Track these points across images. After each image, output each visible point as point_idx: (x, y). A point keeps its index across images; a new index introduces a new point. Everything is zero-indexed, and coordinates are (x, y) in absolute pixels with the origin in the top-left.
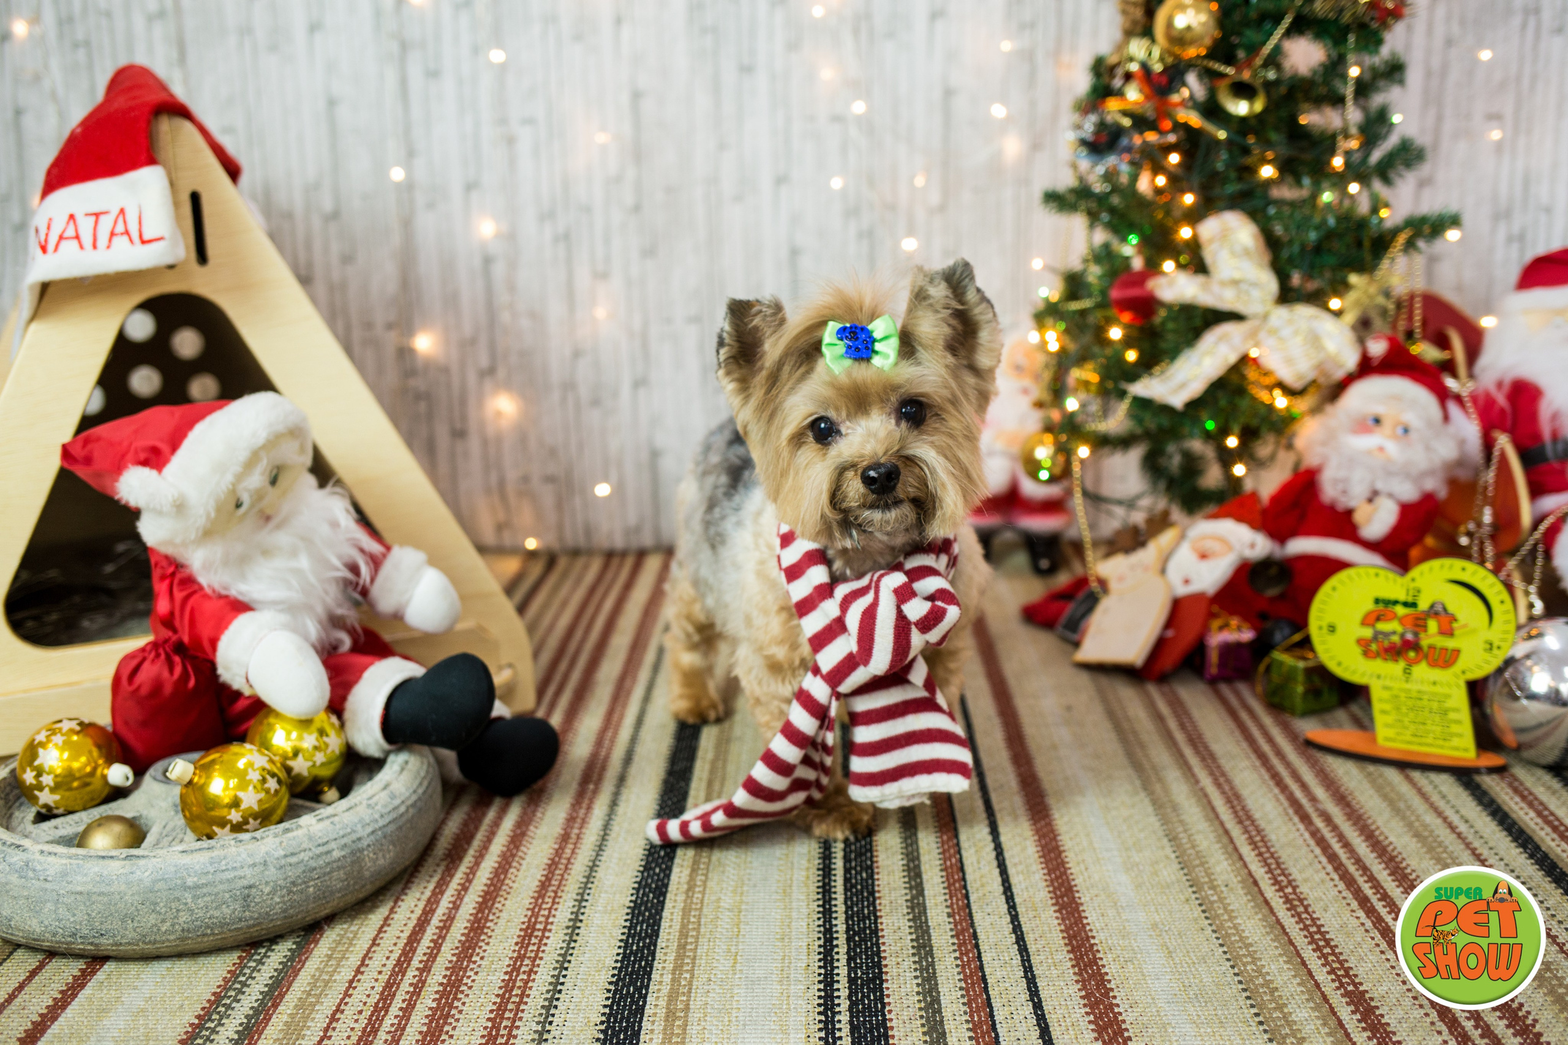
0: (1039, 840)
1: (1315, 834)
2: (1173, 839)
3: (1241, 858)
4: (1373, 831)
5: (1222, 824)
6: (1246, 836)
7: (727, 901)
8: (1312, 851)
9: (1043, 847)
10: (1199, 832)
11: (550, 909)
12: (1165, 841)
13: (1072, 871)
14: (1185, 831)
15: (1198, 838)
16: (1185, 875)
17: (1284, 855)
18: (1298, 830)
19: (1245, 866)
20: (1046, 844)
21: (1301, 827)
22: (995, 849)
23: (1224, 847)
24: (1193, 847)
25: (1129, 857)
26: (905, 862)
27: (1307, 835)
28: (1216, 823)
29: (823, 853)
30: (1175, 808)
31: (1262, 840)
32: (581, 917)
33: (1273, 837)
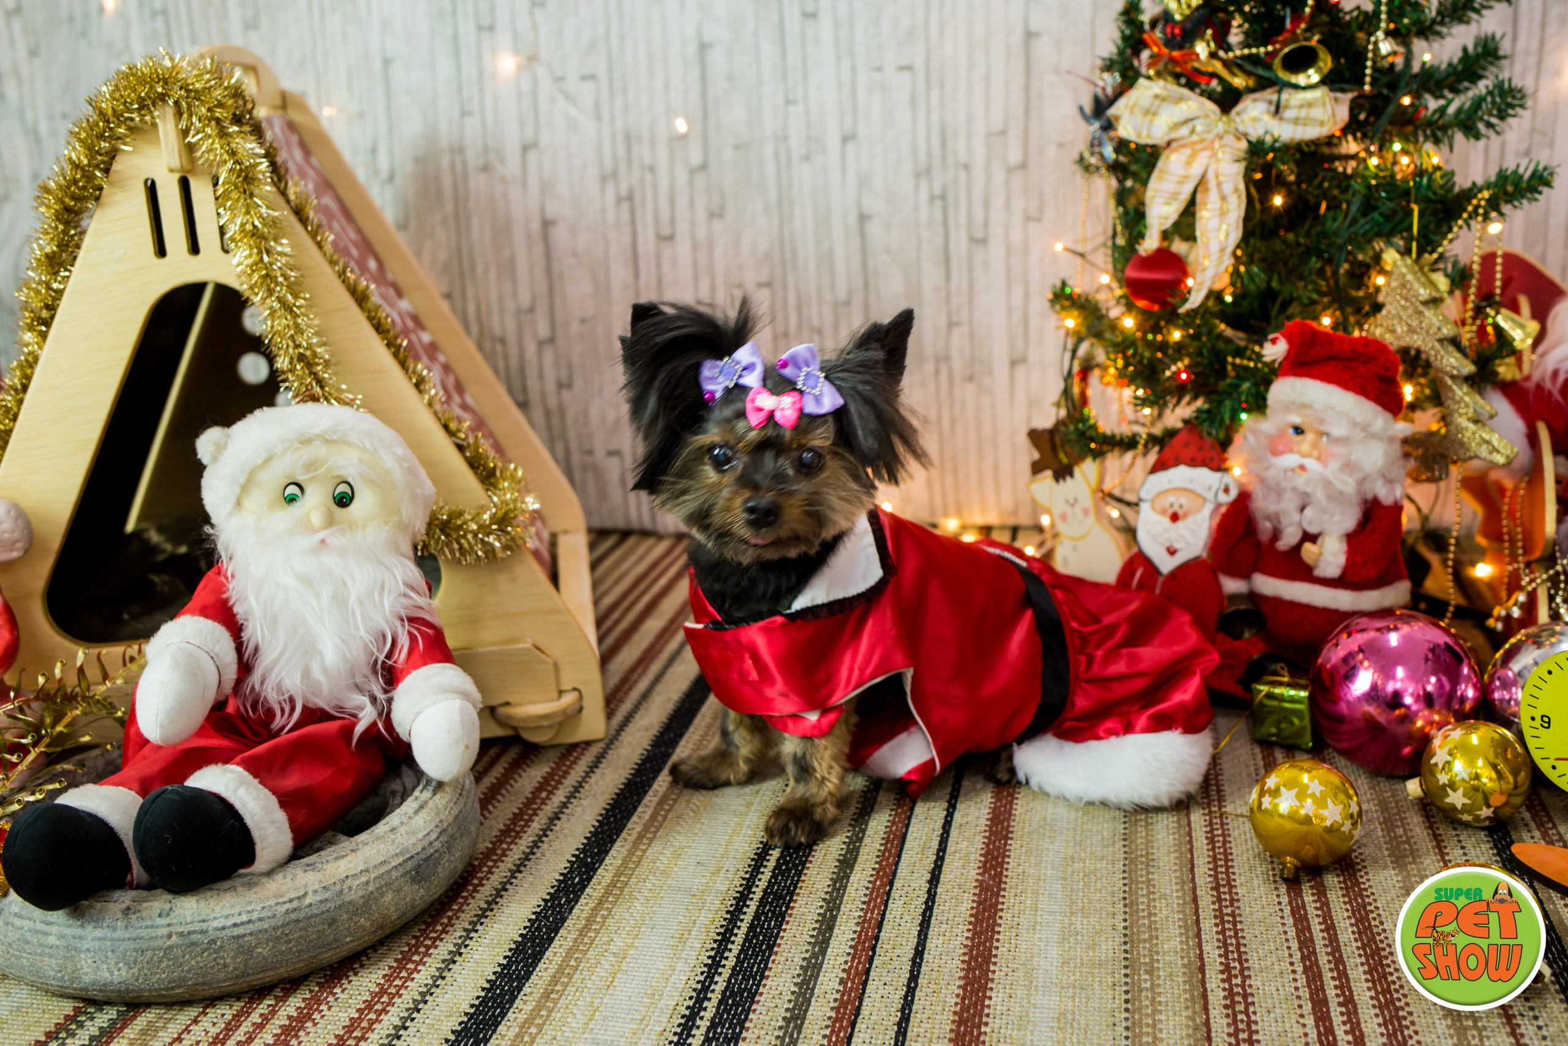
0: (979, 895)
1: (1298, 909)
2: (1130, 903)
3: (1198, 935)
4: (1367, 913)
5: (1194, 890)
6: (1216, 907)
7: (619, 942)
8: (1285, 933)
9: (979, 903)
10: (1164, 896)
11: (435, 939)
12: (1120, 907)
13: (1001, 937)
14: (1149, 895)
15: (1160, 905)
16: (1126, 951)
17: (1250, 933)
18: (1280, 904)
19: (1200, 946)
20: (986, 900)
21: (1285, 899)
22: (926, 903)
23: (1185, 920)
24: (1149, 916)
25: (1071, 924)
26: (822, 911)
27: (1287, 910)
28: (1188, 887)
29: (742, 893)
30: (1149, 862)
31: (1233, 915)
32: (463, 950)
33: (1246, 911)
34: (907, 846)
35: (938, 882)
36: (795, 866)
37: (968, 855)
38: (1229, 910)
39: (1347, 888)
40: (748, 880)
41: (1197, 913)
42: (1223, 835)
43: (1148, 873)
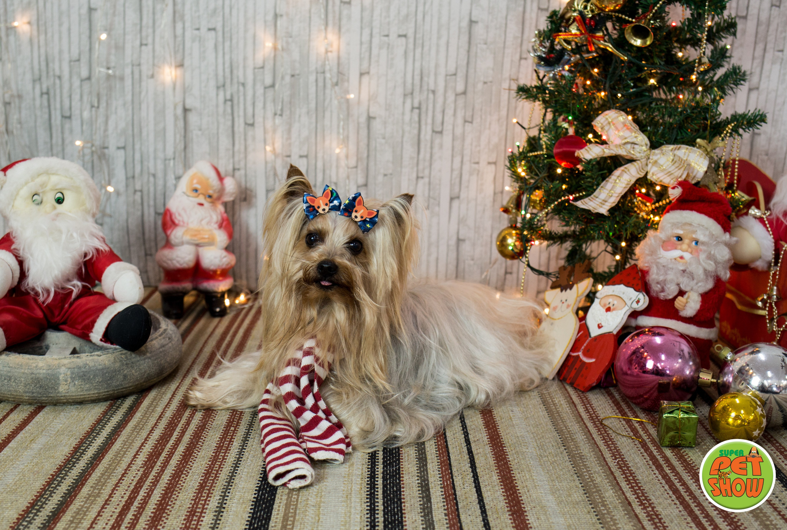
0: (500, 473)
1: (665, 476)
2: (580, 475)
3: (621, 489)
5: (610, 469)
6: (624, 476)
8: (663, 487)
9: (502, 476)
10: (595, 472)
12: (575, 476)
13: (520, 491)
14: (588, 471)
15: (595, 476)
16: (587, 497)
17: (647, 488)
18: (655, 474)
20: (504, 475)
21: (657, 472)
22: (473, 477)
23: (610, 481)
24: (592, 481)
25: (554, 485)
26: (419, 481)
27: (660, 477)
28: (606, 467)
29: (370, 474)
30: (581, 457)
31: (634, 479)
33: (640, 478)
34: (451, 451)
35: (476, 467)
36: (395, 462)
37: (486, 454)
38: (631, 478)
39: (684, 466)
40: (371, 468)
41: (615, 478)
42: (612, 444)
43: (583, 462)
